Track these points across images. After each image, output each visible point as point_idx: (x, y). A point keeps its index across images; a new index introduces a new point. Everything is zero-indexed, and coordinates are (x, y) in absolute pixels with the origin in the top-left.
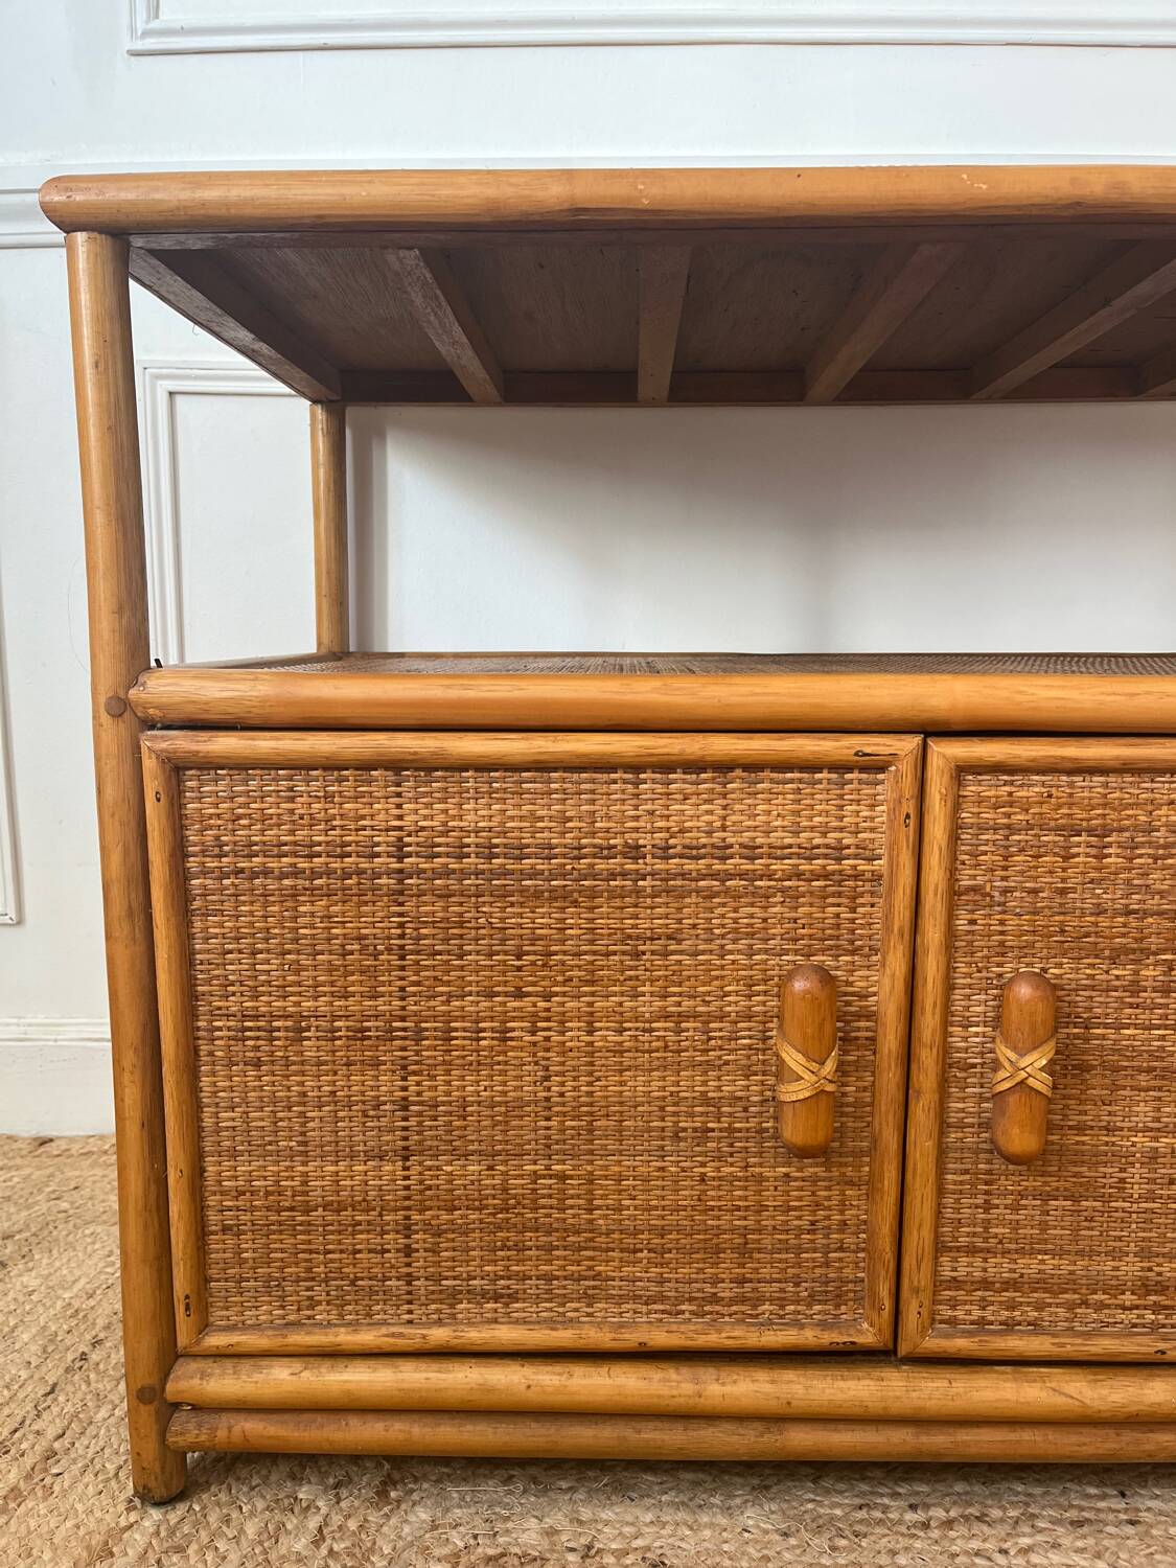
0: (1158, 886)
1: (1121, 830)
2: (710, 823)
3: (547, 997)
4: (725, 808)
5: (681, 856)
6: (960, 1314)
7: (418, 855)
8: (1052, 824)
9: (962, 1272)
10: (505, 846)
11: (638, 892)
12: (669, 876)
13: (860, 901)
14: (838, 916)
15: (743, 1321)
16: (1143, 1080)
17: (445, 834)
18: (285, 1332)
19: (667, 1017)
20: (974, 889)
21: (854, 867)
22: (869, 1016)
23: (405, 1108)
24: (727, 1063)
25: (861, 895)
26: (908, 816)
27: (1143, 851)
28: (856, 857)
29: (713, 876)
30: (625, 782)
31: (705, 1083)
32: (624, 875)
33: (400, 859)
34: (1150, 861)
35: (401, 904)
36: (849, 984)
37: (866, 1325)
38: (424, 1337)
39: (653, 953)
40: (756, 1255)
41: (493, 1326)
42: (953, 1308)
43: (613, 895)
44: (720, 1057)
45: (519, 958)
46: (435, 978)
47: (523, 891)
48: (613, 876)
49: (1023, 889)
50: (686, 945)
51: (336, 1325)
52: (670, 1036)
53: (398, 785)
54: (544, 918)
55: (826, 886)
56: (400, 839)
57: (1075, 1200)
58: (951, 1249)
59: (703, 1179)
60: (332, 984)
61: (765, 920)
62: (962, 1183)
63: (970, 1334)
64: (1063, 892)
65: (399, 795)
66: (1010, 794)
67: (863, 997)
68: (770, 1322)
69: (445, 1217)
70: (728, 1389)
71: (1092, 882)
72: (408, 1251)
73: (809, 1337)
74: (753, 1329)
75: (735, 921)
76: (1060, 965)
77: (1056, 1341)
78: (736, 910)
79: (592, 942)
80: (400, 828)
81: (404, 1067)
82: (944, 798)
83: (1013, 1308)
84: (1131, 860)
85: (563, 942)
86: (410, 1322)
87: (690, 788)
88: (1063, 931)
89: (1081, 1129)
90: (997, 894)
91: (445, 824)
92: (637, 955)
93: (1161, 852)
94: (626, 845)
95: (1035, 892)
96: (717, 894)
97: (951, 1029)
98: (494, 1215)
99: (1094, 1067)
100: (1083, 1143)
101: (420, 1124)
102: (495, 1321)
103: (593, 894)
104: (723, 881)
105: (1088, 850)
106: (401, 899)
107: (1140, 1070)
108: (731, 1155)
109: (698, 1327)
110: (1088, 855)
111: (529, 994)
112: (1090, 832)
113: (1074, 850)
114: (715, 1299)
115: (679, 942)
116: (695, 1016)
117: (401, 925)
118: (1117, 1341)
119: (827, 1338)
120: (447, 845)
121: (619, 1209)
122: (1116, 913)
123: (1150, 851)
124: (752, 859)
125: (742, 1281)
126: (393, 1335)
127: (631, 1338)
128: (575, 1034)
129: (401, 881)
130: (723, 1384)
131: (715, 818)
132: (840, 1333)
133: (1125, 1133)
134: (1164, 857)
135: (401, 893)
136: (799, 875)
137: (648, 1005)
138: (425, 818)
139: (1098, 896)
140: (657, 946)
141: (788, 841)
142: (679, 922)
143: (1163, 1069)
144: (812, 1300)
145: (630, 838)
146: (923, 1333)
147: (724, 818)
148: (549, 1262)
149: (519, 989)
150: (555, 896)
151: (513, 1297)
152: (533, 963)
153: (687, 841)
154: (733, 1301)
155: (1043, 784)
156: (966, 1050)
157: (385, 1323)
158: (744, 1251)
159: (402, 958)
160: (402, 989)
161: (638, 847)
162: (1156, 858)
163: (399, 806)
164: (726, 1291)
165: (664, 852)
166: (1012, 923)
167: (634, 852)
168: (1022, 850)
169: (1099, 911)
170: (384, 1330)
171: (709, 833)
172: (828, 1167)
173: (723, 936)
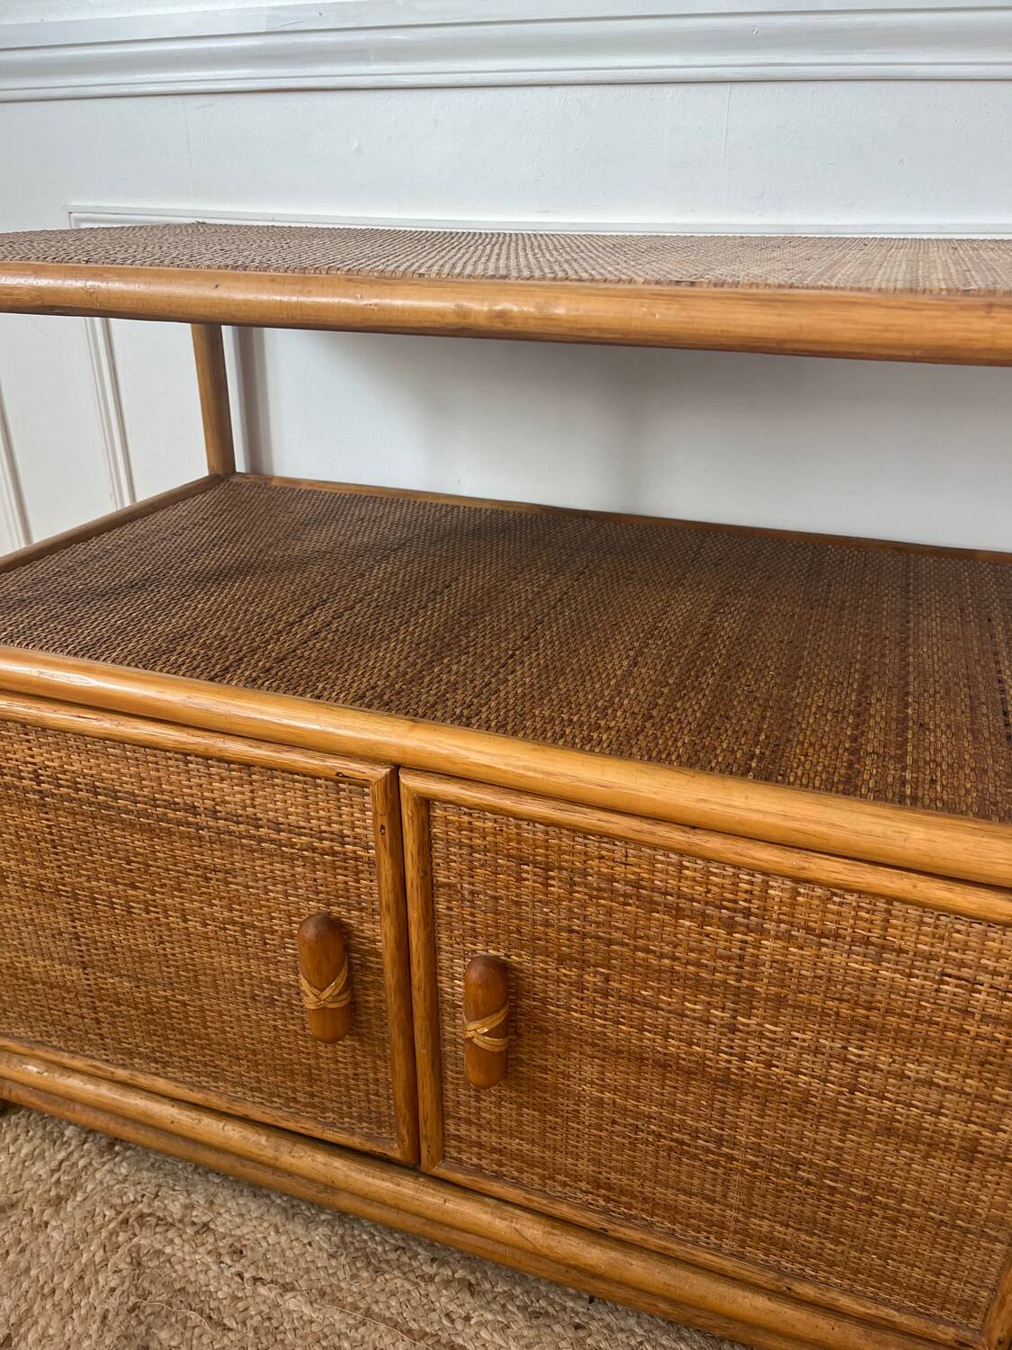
0: (593, 918)
1: (561, 869)
2: (244, 801)
3: (153, 892)
4: (252, 791)
5: (226, 820)
6: (464, 1157)
7: (49, 783)
8: (505, 852)
9: (463, 1133)
10: (104, 788)
11: (200, 838)
12: (219, 832)
13: (361, 875)
14: (346, 883)
15: (316, 1119)
16: (588, 1050)
17: (64, 773)
18: (33, 1046)
19: (234, 923)
20: (449, 886)
21: (355, 852)
22: (378, 955)
23: (78, 939)
24: (280, 961)
25: (362, 872)
26: (383, 827)
27: (580, 889)
28: (355, 845)
29: (251, 837)
30: (177, 760)
31: (268, 971)
32: (189, 824)
33: (39, 784)
34: (587, 897)
35: (46, 813)
36: (362, 931)
37: (396, 1145)
38: (112, 1073)
39: (217, 880)
40: (319, 1083)
41: (155, 1078)
42: (459, 1153)
43: (182, 836)
44: (275, 957)
45: (128, 864)
46: (78, 865)
47: (122, 821)
48: (179, 823)
49: (486, 895)
50: (240, 879)
51: (64, 1050)
52: (240, 938)
53: (26, 734)
54: (139, 842)
55: (334, 861)
56: (36, 771)
57: (543, 1113)
58: (454, 1117)
59: (275, 1028)
60: (16, 854)
61: (293, 875)
62: (457, 1079)
63: (468, 1172)
64: (517, 904)
65: (28, 741)
66: (470, 823)
67: (374, 942)
68: (334, 1125)
69: (115, 1008)
70: (294, 1161)
71: (540, 902)
72: (98, 1021)
73: (355, 1141)
74: (320, 1126)
75: (272, 871)
76: (520, 956)
77: (528, 1196)
78: (271, 864)
79: (175, 865)
80: (35, 764)
81: (72, 915)
82: (411, 819)
83: (501, 1166)
84: (571, 893)
85: (156, 860)
86: (107, 1061)
87: (225, 774)
88: (519, 932)
89: (544, 1069)
90: (466, 893)
91: (62, 766)
92: (207, 879)
93: (595, 893)
94: (185, 804)
95: (496, 899)
96: (255, 851)
97: (439, 978)
98: (145, 1014)
99: (551, 1032)
100: (546, 1079)
101: (88, 950)
102: (158, 1075)
103: (170, 833)
104: (259, 843)
105: (535, 878)
106: (45, 810)
107: (587, 1043)
108: (293, 1019)
109: (285, 1114)
110: (535, 882)
111: (139, 888)
112: (536, 864)
113: (525, 875)
114: (295, 1100)
115: (235, 877)
116: (254, 927)
117: (49, 827)
118: (573, 1212)
119: (370, 1146)
120: (67, 781)
121: (224, 1032)
122: (560, 929)
123: (586, 890)
124: (279, 831)
125: (312, 1095)
126: (94, 1067)
127: (239, 1109)
128: (174, 918)
129: (42, 798)
130: (293, 1157)
131: (246, 797)
132: (378, 1145)
133: (576, 1081)
134: (598, 898)
135: (44, 806)
136: (314, 850)
137: (220, 913)
138: (48, 760)
139: (547, 914)
140: (220, 876)
141: (302, 824)
142: (232, 863)
143: (605, 1047)
144: (360, 1119)
145: (189, 800)
146: (434, 1163)
147: (253, 799)
148: (186, 1051)
149: (133, 883)
150: (143, 829)
151: (165, 1064)
152: (139, 869)
153: (229, 810)
154: (305, 1105)
155: (496, 821)
156: (453, 995)
157: (93, 1057)
158: (311, 1079)
159: (55, 847)
160: (59, 867)
161: (195, 807)
162: (591, 897)
163: (30, 749)
164: (301, 1097)
165: (214, 814)
166: (480, 917)
167: (193, 809)
168: (482, 865)
169: (547, 924)
170: (90, 1062)
171: (244, 808)
172: (362, 1043)
173: (265, 880)
